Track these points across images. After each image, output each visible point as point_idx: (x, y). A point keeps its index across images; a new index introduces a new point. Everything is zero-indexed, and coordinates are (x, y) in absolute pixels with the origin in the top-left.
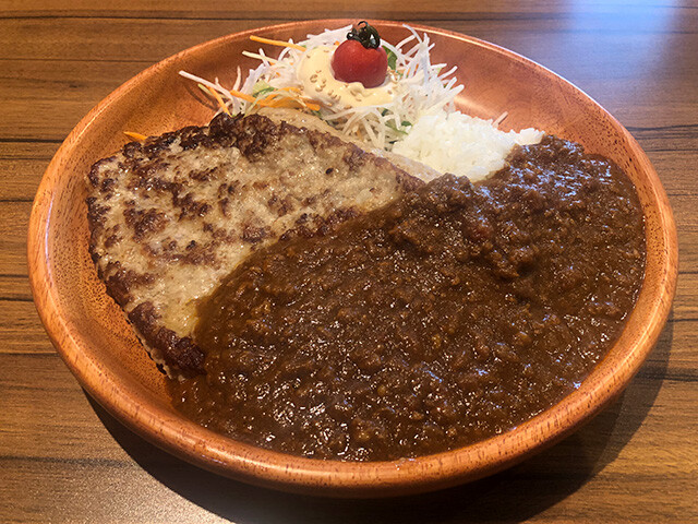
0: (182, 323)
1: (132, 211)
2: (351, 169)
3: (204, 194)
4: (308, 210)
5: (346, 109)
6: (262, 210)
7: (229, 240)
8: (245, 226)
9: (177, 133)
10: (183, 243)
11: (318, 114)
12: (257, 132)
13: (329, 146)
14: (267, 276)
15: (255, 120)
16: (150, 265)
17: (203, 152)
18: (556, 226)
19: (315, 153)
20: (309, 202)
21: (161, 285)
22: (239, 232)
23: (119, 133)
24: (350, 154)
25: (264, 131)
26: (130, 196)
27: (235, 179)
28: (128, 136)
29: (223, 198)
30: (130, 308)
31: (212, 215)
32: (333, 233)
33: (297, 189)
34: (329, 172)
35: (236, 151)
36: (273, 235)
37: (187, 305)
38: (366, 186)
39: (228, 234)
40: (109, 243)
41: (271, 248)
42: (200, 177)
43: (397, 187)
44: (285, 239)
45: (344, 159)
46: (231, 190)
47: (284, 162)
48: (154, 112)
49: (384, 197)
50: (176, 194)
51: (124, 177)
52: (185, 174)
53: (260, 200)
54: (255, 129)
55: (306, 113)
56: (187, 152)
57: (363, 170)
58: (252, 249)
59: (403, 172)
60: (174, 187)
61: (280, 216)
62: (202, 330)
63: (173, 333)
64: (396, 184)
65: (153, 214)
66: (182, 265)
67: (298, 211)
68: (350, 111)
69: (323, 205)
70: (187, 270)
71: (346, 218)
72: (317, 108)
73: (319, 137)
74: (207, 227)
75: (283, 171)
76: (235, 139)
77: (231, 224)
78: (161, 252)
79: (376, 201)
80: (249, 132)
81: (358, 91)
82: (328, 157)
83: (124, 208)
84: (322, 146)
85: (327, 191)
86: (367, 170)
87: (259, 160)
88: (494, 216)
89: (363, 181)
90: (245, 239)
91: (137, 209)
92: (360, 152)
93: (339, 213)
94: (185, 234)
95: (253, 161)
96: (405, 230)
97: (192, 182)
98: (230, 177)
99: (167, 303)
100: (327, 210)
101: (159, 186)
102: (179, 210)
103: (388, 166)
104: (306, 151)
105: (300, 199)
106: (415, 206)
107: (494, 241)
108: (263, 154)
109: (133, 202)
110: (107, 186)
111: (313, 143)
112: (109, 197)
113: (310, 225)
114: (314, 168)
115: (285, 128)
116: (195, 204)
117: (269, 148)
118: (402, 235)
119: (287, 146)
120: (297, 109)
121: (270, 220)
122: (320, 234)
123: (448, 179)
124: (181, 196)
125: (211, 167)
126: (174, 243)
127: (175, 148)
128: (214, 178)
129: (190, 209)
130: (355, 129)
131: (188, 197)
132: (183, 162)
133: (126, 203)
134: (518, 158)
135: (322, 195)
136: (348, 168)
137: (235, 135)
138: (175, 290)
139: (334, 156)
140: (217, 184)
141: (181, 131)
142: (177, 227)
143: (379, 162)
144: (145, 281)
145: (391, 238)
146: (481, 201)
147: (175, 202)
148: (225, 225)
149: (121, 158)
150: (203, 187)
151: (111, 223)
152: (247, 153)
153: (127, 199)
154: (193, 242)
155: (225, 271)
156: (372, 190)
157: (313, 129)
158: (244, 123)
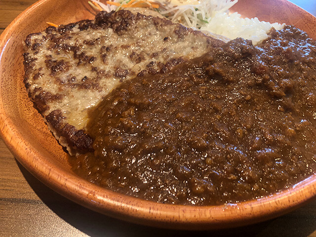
0: (79, 122)
1: (50, 60)
2: (179, 37)
3: (92, 52)
5: (175, 7)
6: (126, 60)
7: (107, 76)
8: (116, 68)
9: (76, 23)
10: (79, 78)
11: (157, 10)
12: (123, 19)
13: (165, 25)
14: (131, 94)
15: (121, 13)
16: (60, 89)
17: (91, 31)
18: (301, 70)
19: (157, 29)
20: (154, 55)
21: (66, 101)
22: (113, 72)
23: (44, 22)
24: (178, 29)
25: (127, 18)
26: (49, 53)
27: (110, 44)
28: (48, 25)
29: (103, 53)
30: (47, 113)
31: (97, 63)
32: (170, 71)
33: (147, 49)
34: (166, 39)
35: (110, 30)
36: (133, 73)
37: (82, 111)
38: (188, 46)
39: (106, 73)
40: (36, 77)
41: (132, 80)
42: (90, 44)
43: (207, 46)
44: (141, 75)
45: (175, 32)
46: (108, 49)
47: (139, 34)
48: (63, 14)
49: (200, 52)
50: (75, 52)
51: (46, 43)
52: (81, 41)
53: (125, 55)
54: (122, 17)
55: (151, 9)
56: (82, 32)
57: (186, 38)
58: (121, 81)
59: (211, 37)
60: (74, 49)
61: (137, 63)
62: (91, 125)
63: (73, 127)
64: (207, 44)
65: (62, 62)
66: (79, 90)
67: (148, 60)
68: (176, 8)
69: (163, 57)
70: (82, 93)
72: (157, 6)
73: (159, 21)
74: (94, 69)
75: (138, 39)
76: (110, 24)
77: (108, 67)
78: (66, 82)
79: (195, 54)
80: (118, 20)
82: (165, 31)
83: (45, 59)
84: (161, 25)
85: (165, 49)
86: (189, 37)
87: (124, 34)
88: (268, 61)
89: (187, 43)
90: (116, 75)
91: (53, 60)
92: (184, 28)
93: (173, 60)
94: (81, 73)
95: (120, 35)
96: (216, 67)
97: (84, 46)
98: (107, 43)
99: (69, 110)
100: (165, 59)
101: (65, 48)
102: (77, 61)
103: (202, 35)
104: (152, 29)
105: (148, 55)
106: (221, 55)
107: (269, 75)
108: (126, 30)
109: (50, 56)
110: (35, 47)
111: (156, 24)
112: (37, 53)
113: (156, 68)
114: (157, 37)
115: (139, 16)
116: (87, 57)
117: (130, 27)
118: (214, 70)
119: (141, 26)
120: (146, 8)
121: (131, 65)
122: (161, 72)
123: (240, 40)
124: (79, 53)
125: (96, 38)
126: (74, 78)
127: (76, 30)
128: (98, 44)
129: (83, 59)
130: (179, 19)
131: (83, 54)
132: (80, 36)
133: (47, 57)
134: (274, 34)
135: (162, 52)
136: (177, 36)
137: (110, 22)
138: (75, 103)
139: (169, 31)
140: (100, 46)
141: (79, 22)
142: (75, 69)
143: (196, 33)
144: (57, 98)
145: (207, 72)
146: (259, 53)
147: (75, 56)
148: (104, 68)
149: (45, 34)
150: (91, 49)
151: (37, 66)
152: (117, 31)
153: (48, 55)
154: (85, 77)
155: (105, 93)
156: (192, 48)
157: (156, 17)
158: (116, 15)
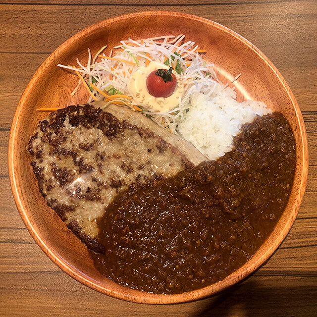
2: (160, 152)
3: (89, 159)
4: (141, 172)
5: (156, 112)
6: (118, 170)
7: (106, 188)
8: (112, 179)
10: (84, 188)
12: (111, 124)
13: (148, 138)
16: (71, 201)
17: (83, 130)
19: (141, 139)
20: (141, 167)
21: (78, 211)
22: (109, 183)
24: (159, 144)
25: (115, 125)
26: (52, 159)
27: (103, 151)
29: (99, 162)
31: (95, 173)
33: (134, 159)
34: (149, 151)
35: (100, 132)
36: (126, 185)
37: (92, 221)
38: (168, 162)
39: (104, 184)
40: (49, 188)
42: (86, 148)
43: (182, 165)
44: (131, 188)
45: (157, 146)
46: (102, 158)
47: (127, 143)
50: (75, 159)
51: (46, 148)
52: (77, 144)
53: (117, 165)
54: (110, 122)
56: (74, 128)
57: (166, 153)
58: (117, 192)
59: (185, 157)
60: (73, 154)
61: (128, 174)
62: (101, 234)
64: (182, 163)
65: (66, 171)
67: (136, 172)
69: (148, 169)
70: (89, 204)
71: (159, 180)
73: (143, 132)
74: (94, 180)
76: (99, 123)
79: (173, 171)
80: (106, 122)
81: (161, 102)
82: (148, 142)
83: (50, 167)
84: (145, 137)
85: (149, 162)
86: (168, 153)
87: (114, 140)
89: (166, 158)
90: (113, 186)
91: (58, 168)
93: (156, 176)
94: (84, 182)
95: (111, 140)
97: (81, 151)
98: (100, 149)
99: (83, 220)
100: (150, 173)
101: (65, 154)
102: (78, 168)
103: (178, 153)
104: (137, 137)
106: (191, 180)
108: (115, 137)
109: (54, 163)
111: (141, 134)
112: (41, 161)
113: (142, 181)
115: (125, 125)
117: (118, 135)
118: (185, 196)
119: (127, 134)
121: (123, 175)
122: (147, 186)
124: (78, 159)
125: (90, 143)
126: (80, 188)
127: (67, 125)
128: (92, 150)
129: (83, 169)
131: (82, 160)
132: (74, 137)
133: (51, 164)
135: (147, 164)
136: (158, 151)
138: (85, 213)
139: (152, 143)
140: (95, 152)
144: (71, 209)
147: (75, 163)
148: (102, 179)
149: (41, 134)
150: (87, 154)
151: (47, 177)
152: (107, 134)
153: (51, 162)
154: (89, 188)
155: (106, 204)
157: (140, 127)
